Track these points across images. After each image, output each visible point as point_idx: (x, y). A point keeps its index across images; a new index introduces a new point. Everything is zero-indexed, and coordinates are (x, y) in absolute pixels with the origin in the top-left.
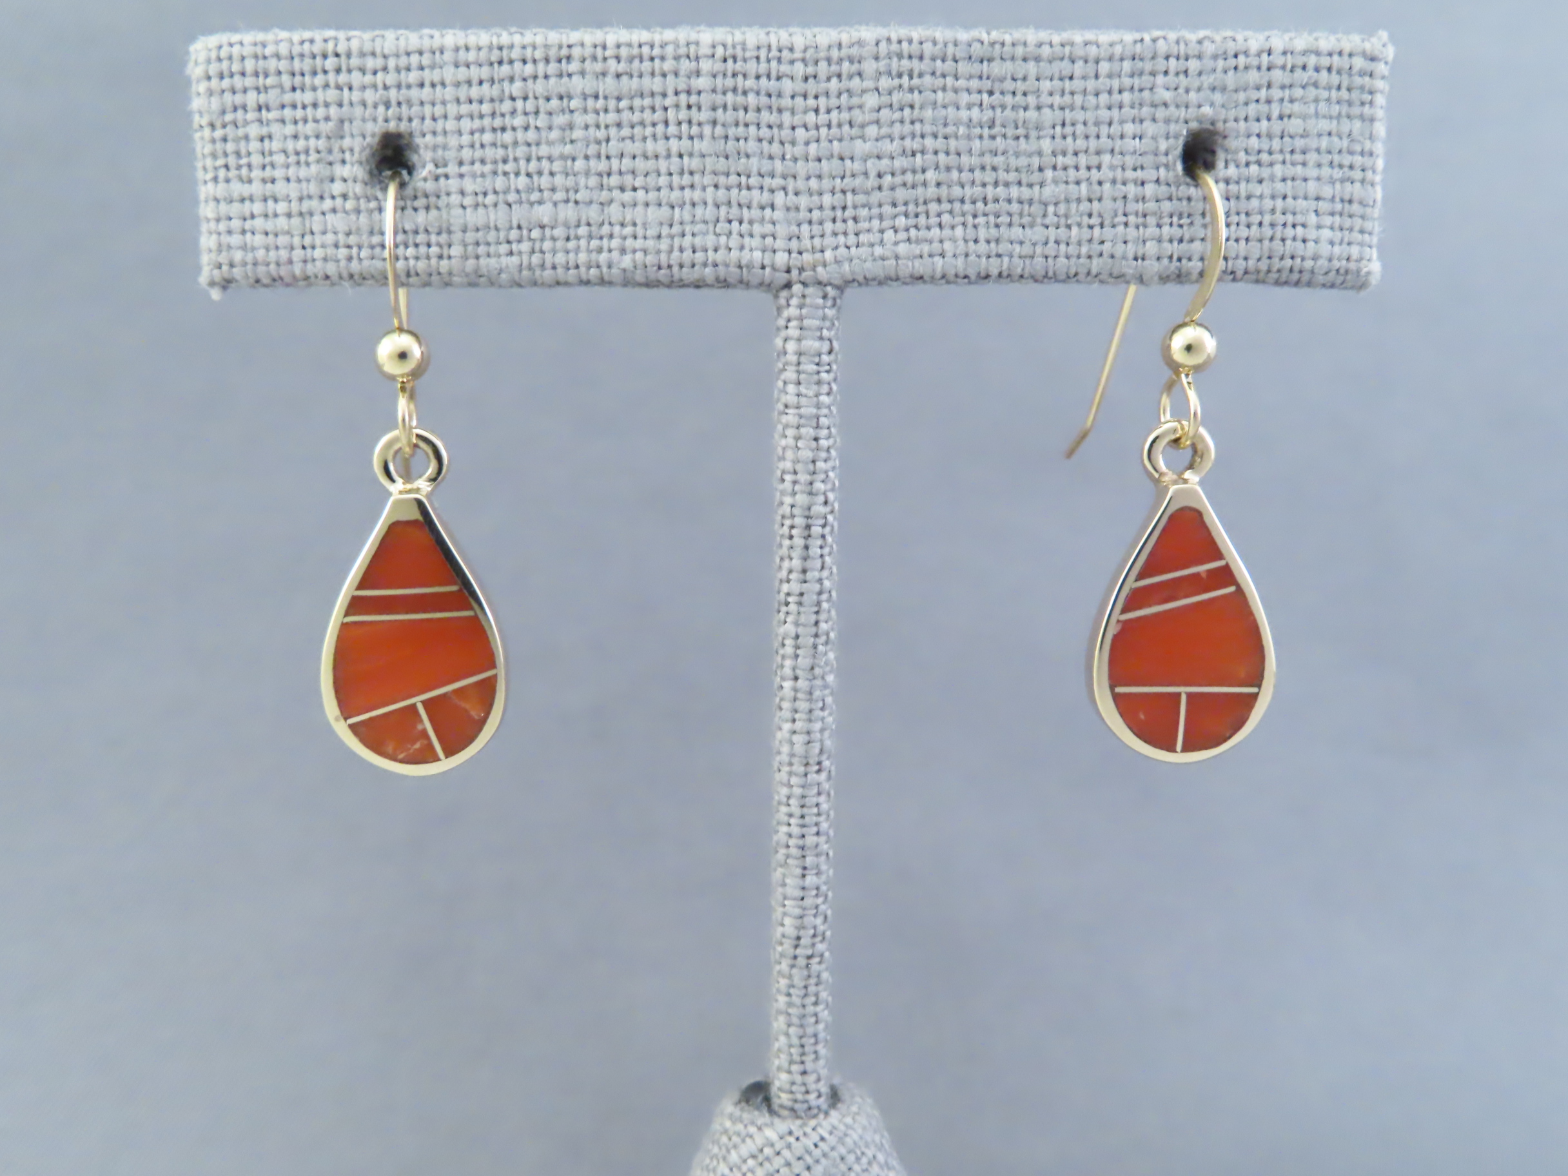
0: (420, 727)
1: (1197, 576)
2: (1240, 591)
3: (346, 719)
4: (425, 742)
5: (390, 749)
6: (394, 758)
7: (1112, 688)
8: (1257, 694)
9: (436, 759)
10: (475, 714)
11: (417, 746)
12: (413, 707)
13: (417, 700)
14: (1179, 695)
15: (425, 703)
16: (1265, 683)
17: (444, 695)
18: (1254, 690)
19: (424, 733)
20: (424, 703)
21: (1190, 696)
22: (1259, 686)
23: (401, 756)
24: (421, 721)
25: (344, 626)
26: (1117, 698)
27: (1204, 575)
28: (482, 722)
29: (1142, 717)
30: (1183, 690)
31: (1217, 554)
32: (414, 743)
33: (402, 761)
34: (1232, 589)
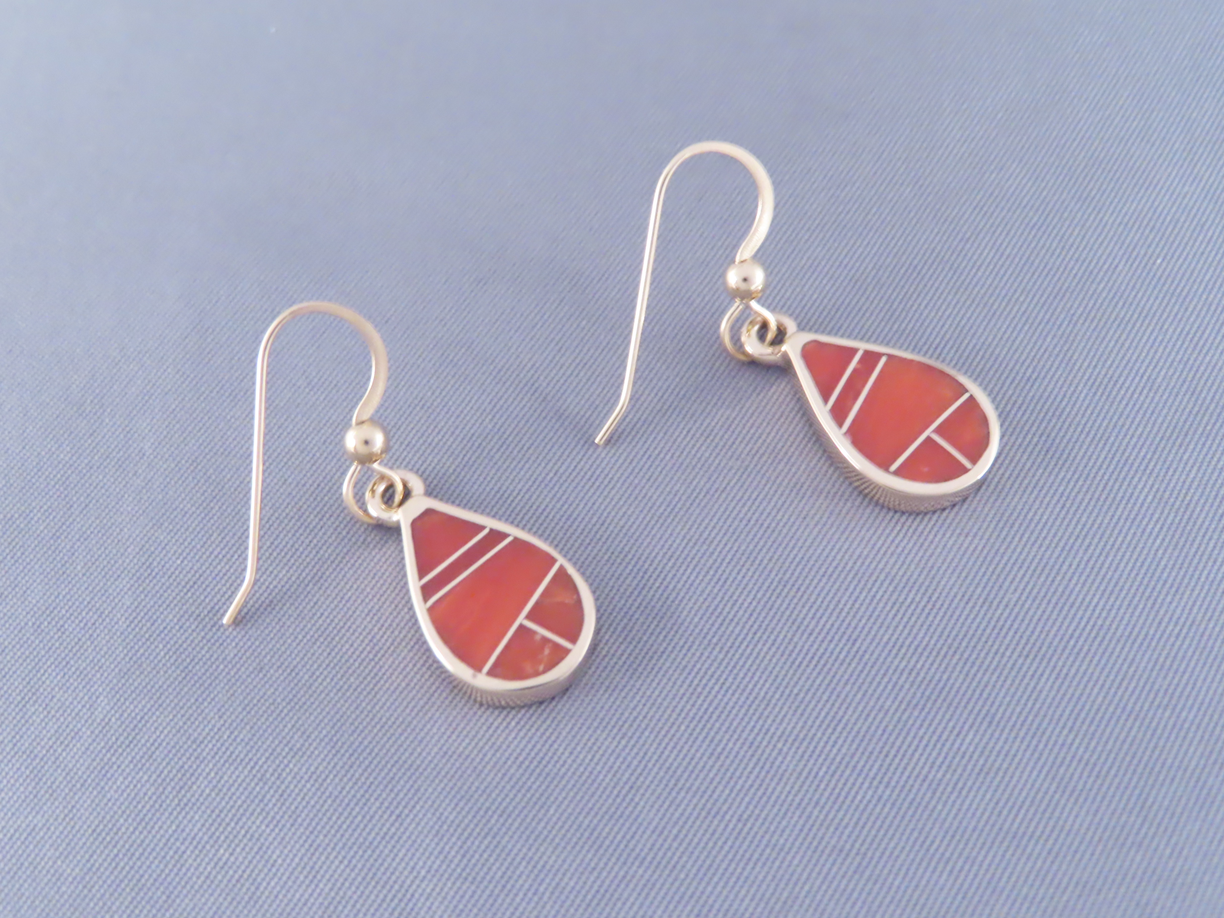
0: (538, 638)
1: (855, 371)
2: (889, 357)
3: (480, 671)
4: (550, 645)
5: (528, 668)
6: (537, 674)
7: (888, 471)
8: (971, 396)
9: (567, 652)
10: (569, 600)
11: (547, 652)
12: (521, 627)
13: (521, 619)
14: (929, 437)
15: (530, 617)
16: (967, 387)
17: (537, 603)
18: (966, 396)
19: (545, 640)
20: (528, 617)
21: (936, 432)
22: (967, 391)
23: (541, 668)
24: (535, 633)
25: (431, 610)
26: (897, 474)
27: (859, 366)
28: (579, 603)
30: (928, 432)
31: (851, 351)
32: (543, 651)
33: (544, 672)
34: (883, 360)
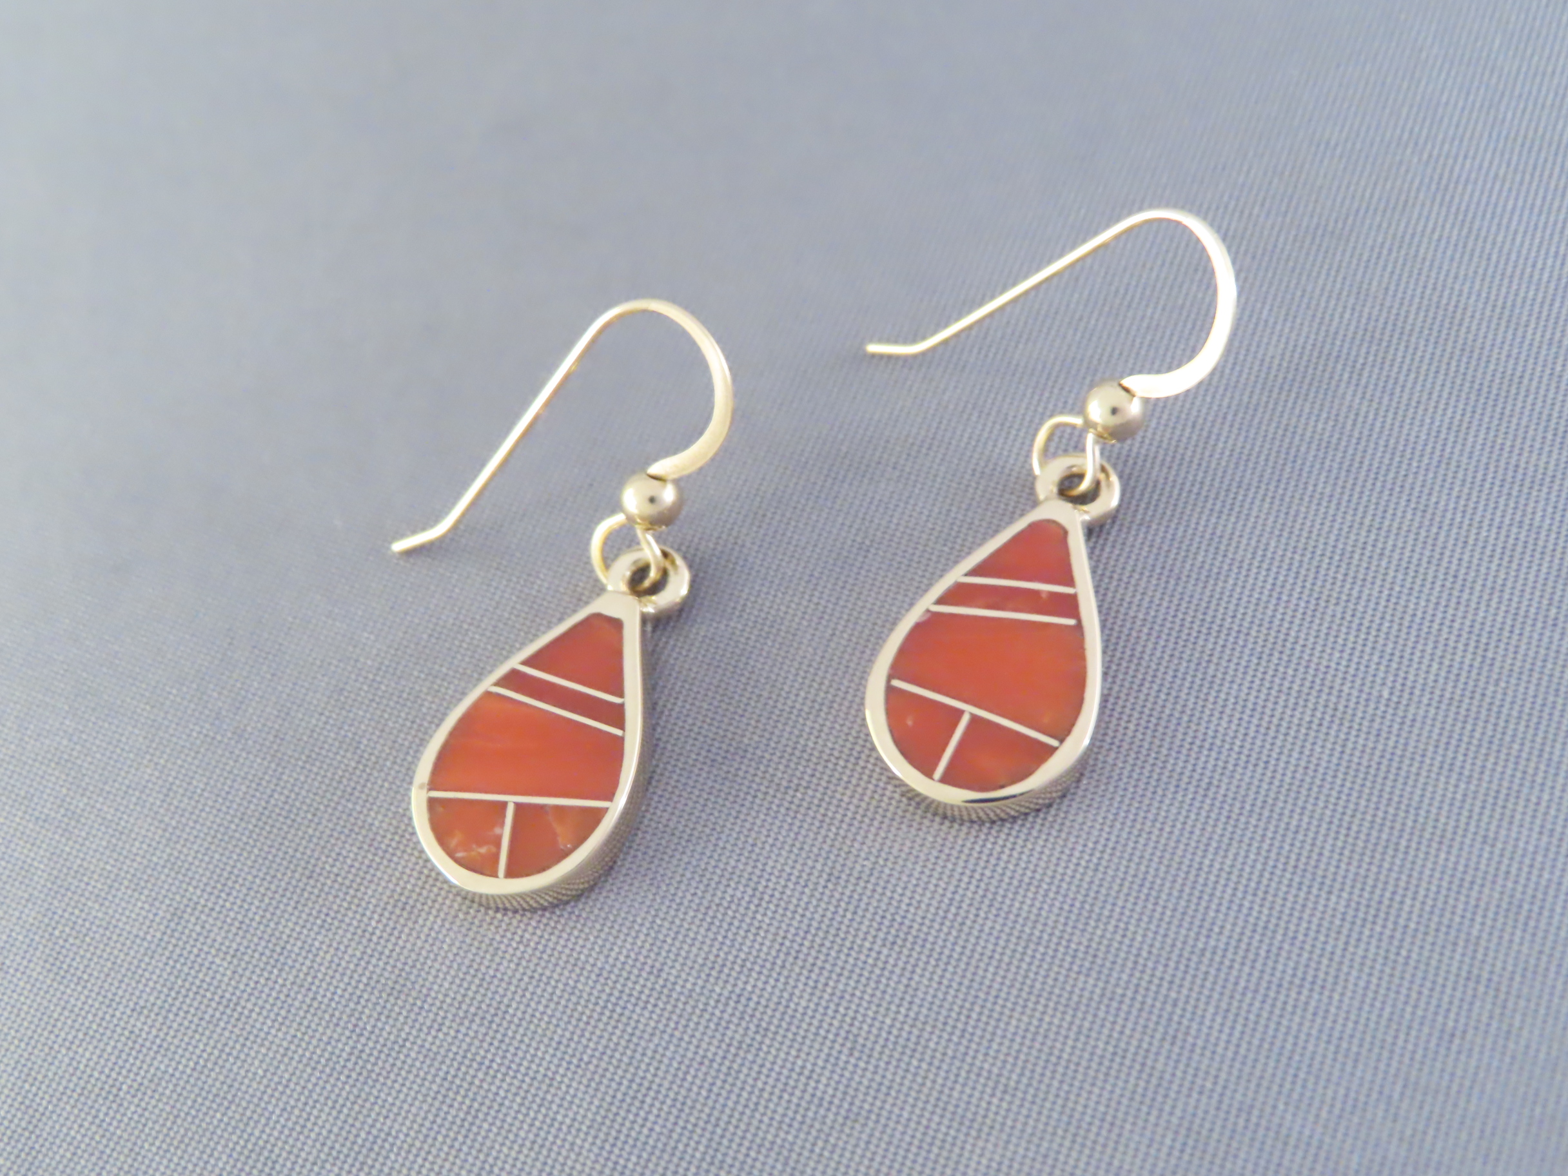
0: (497, 831)
1: (1036, 593)
2: (1079, 627)
3: (430, 789)
4: (494, 849)
5: (453, 843)
6: (451, 854)
7: (890, 677)
8: (1055, 749)
9: (493, 873)
10: (563, 842)
11: (483, 850)
12: (503, 806)
13: (512, 800)
14: (961, 713)
15: (521, 808)
16: (1070, 741)
17: (541, 807)
18: (1054, 743)
19: (498, 839)
20: (517, 805)
21: (975, 719)
22: (1062, 741)
23: (459, 855)
24: (502, 824)
25: (486, 694)
26: (890, 691)
27: (1044, 596)
28: (565, 854)
29: (910, 723)
30: (969, 709)
31: (1070, 581)
32: (480, 845)
33: (458, 861)
34: (1071, 622)
